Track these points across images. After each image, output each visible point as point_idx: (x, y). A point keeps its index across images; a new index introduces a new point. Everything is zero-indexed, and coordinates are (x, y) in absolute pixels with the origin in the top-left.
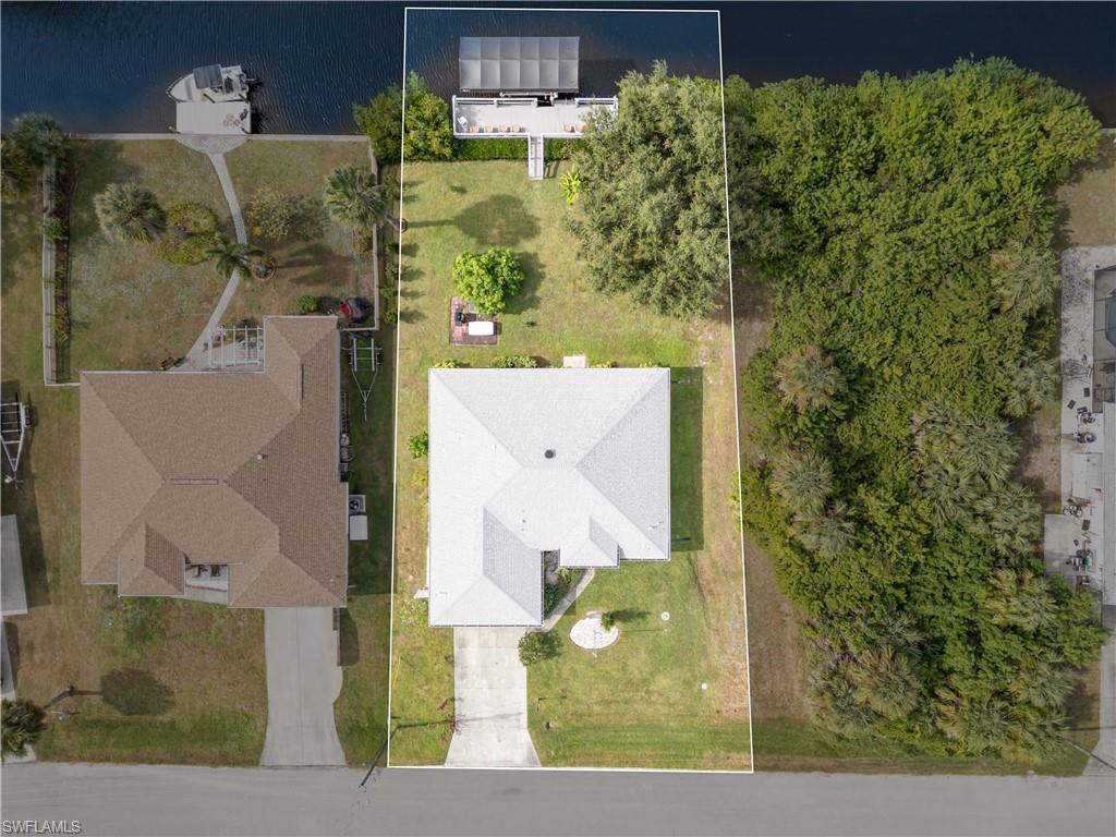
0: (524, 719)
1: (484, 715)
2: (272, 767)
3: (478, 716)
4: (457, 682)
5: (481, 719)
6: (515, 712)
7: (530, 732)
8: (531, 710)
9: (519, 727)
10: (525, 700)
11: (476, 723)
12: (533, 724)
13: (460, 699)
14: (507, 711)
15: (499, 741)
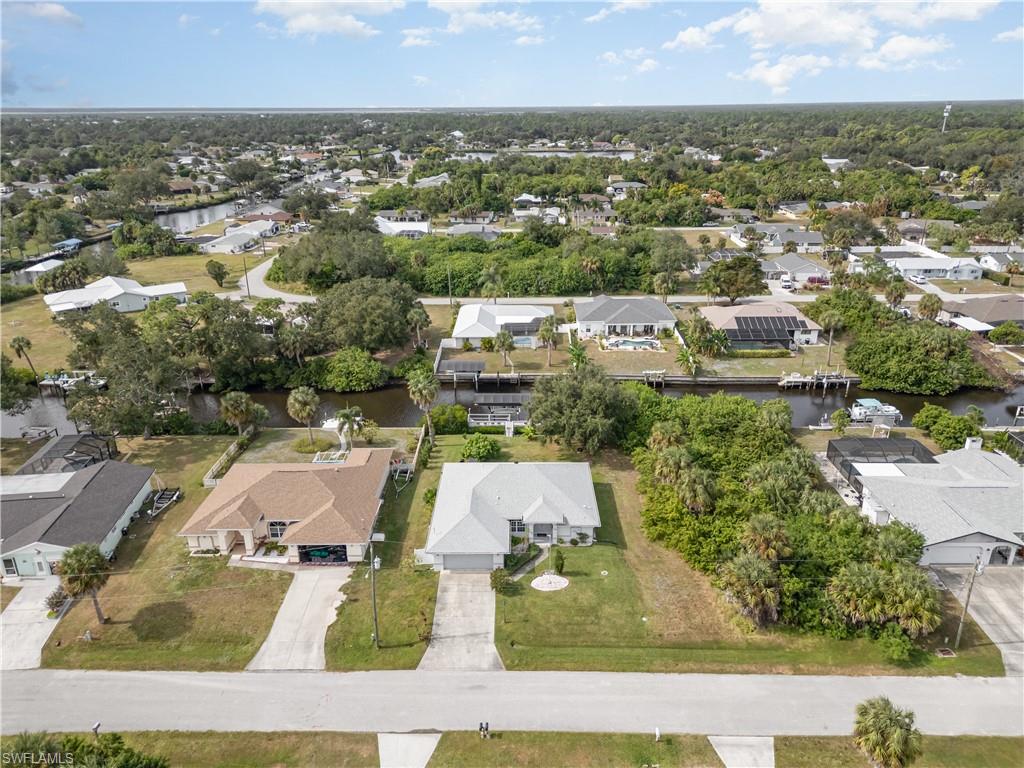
0: (492, 636)
1: (456, 634)
2: (254, 671)
3: (452, 634)
4: (436, 613)
5: (454, 637)
6: (484, 631)
7: (497, 646)
8: (498, 630)
9: (487, 642)
10: (493, 624)
11: (448, 640)
12: (498, 640)
13: (438, 625)
14: (477, 631)
15: (469, 652)
